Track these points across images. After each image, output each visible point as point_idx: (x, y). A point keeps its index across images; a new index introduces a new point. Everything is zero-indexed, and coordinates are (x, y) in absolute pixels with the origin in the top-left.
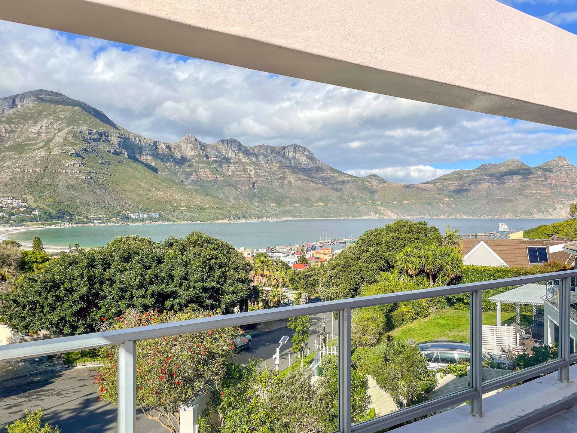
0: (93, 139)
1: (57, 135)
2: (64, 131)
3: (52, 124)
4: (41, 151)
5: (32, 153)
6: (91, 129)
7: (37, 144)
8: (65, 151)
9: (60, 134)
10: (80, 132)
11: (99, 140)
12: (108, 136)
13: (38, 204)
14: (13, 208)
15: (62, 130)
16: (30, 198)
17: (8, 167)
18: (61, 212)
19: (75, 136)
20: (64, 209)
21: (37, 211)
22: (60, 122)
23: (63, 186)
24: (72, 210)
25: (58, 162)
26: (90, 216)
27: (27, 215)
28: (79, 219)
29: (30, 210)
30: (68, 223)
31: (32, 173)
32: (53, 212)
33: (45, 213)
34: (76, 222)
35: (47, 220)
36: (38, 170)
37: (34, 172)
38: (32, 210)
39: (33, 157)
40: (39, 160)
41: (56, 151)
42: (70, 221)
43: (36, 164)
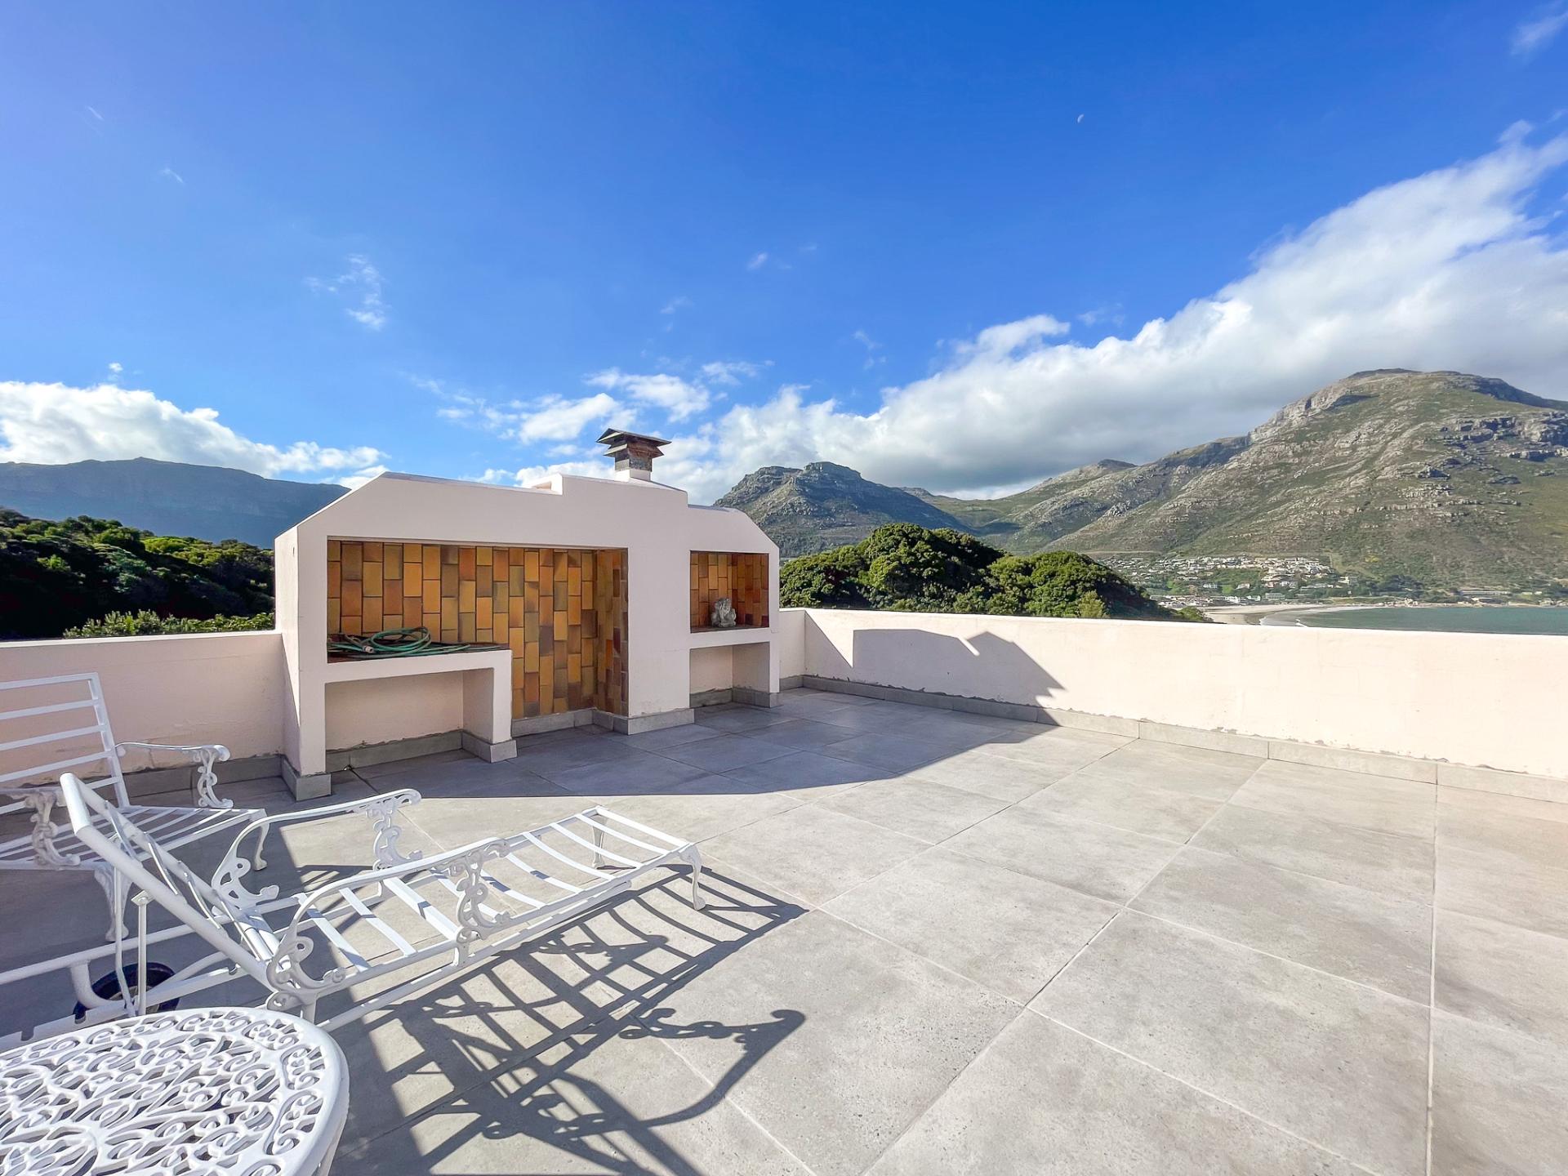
0: (1473, 438)
1: (1390, 443)
2: (1405, 435)
3: (1381, 426)
4: (1357, 478)
5: (1340, 483)
6: (1468, 420)
7: (1349, 467)
8: (1406, 471)
9: (1396, 442)
10: (1443, 430)
11: (1488, 437)
12: (1513, 426)
13: (1350, 567)
14: (1303, 575)
15: (1401, 434)
16: (1335, 557)
17: (1297, 511)
18: (1396, 581)
19: (1430, 440)
20: (1402, 575)
21: (1347, 578)
22: (1396, 420)
23: (1399, 534)
24: (1421, 575)
25: (1391, 492)
26: (1462, 588)
27: (1329, 586)
28: (1435, 593)
29: (1334, 577)
30: (1411, 600)
31: (1340, 516)
32: (1380, 581)
33: (1363, 582)
34: (1427, 598)
35: (1366, 593)
36: (1351, 510)
37: (1342, 513)
38: (1338, 576)
39: (1341, 489)
40: (1353, 493)
41: (1389, 473)
42: (1416, 596)
43: (1347, 501)
